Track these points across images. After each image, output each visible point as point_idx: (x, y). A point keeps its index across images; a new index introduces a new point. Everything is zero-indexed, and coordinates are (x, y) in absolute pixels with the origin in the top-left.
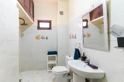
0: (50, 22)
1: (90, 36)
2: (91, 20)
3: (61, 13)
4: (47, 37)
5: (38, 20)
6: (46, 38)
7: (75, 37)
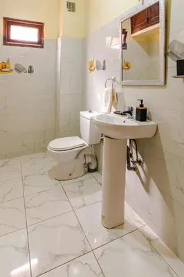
0: (40, 26)
1: (129, 68)
2: (133, 32)
3: (71, 7)
4: (31, 67)
5: (5, 19)
6: (27, 68)
7: (102, 65)
